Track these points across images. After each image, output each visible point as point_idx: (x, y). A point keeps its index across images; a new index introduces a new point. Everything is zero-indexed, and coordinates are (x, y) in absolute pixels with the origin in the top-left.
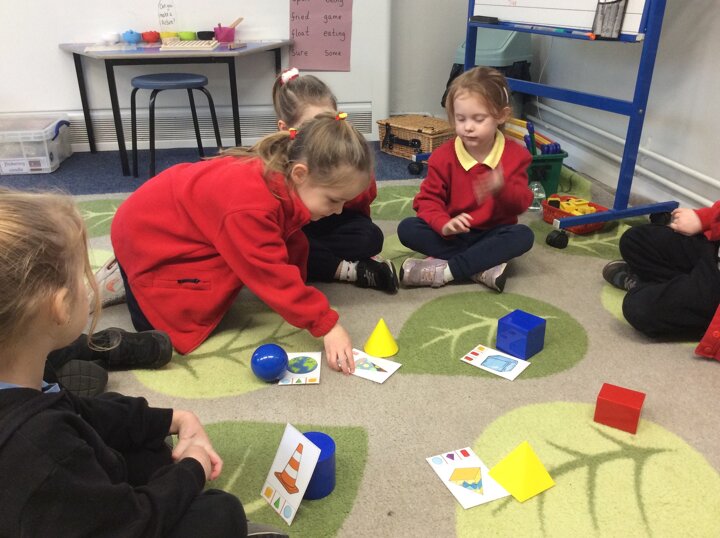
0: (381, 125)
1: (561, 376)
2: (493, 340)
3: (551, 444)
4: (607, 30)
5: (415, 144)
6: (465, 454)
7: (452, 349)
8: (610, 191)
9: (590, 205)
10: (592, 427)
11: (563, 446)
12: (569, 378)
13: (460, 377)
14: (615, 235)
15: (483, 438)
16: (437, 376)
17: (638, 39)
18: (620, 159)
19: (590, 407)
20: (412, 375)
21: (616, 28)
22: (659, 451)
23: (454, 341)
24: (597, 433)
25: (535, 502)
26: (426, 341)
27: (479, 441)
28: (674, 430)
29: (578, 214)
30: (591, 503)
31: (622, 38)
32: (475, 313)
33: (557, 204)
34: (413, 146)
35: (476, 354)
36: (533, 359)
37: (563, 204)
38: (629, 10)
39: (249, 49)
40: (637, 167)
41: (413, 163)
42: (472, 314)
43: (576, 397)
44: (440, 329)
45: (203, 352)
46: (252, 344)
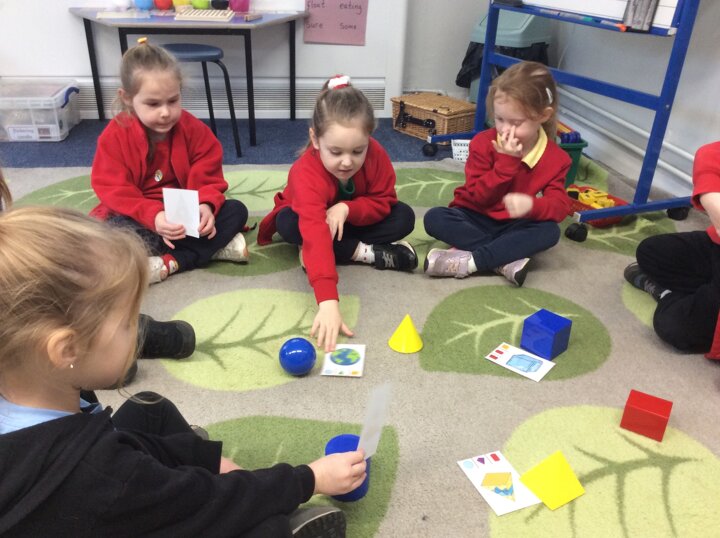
0: (395, 103)
1: (586, 378)
2: (517, 338)
3: (579, 450)
4: (639, 23)
5: (430, 125)
6: (495, 458)
7: (476, 346)
8: (629, 183)
9: (609, 197)
10: (619, 433)
11: (590, 452)
12: (593, 381)
13: (486, 376)
14: (633, 228)
15: (512, 442)
16: (463, 375)
17: (669, 33)
18: (643, 153)
19: (616, 413)
20: (438, 373)
21: (648, 20)
22: (685, 460)
23: (478, 338)
24: (623, 440)
25: (566, 510)
26: (451, 337)
27: (508, 444)
28: (699, 439)
29: (598, 207)
30: (621, 513)
31: (653, 31)
32: (498, 308)
33: (575, 195)
34: (427, 126)
35: (501, 353)
36: (558, 359)
37: (582, 195)
38: (662, 2)
39: (265, 21)
40: (660, 162)
41: (429, 144)
42: (494, 310)
43: (602, 402)
44: (464, 325)
45: (229, 341)
46: (277, 334)
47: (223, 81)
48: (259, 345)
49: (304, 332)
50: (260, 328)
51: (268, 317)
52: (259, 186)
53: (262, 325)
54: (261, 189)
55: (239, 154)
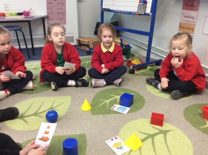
0: (77, 40)
1: (139, 111)
2: (119, 102)
3: (140, 132)
4: (142, 12)
5: (88, 46)
6: (116, 138)
7: (107, 106)
8: (144, 57)
9: (139, 61)
10: (150, 125)
11: (143, 132)
12: (141, 112)
13: (111, 114)
14: (147, 69)
15: (121, 133)
16: (104, 115)
17: (150, 14)
18: (147, 49)
19: (149, 120)
20: (97, 115)
21: (144, 12)
22: (170, 131)
23: (108, 104)
24: (152, 127)
25: (138, 151)
26: (100, 104)
27: (119, 134)
28: (173, 124)
29: (136, 64)
30: (154, 149)
31: (146, 14)
32: (112, 95)
33: (130, 61)
34: (87, 46)
35: (115, 107)
36: (131, 107)
37: (132, 61)
38: (147, 6)
39: (35, 18)
40: (151, 51)
41: (88, 51)
43: (145, 117)
44: (103, 100)
45: (29, 115)
46: (45, 110)
47: (23, 37)
48: (39, 115)
49: (54, 108)
50: (39, 109)
51: (41, 106)
52: (37, 67)
53: (40, 108)
54: (37, 68)
55: (29, 58)
